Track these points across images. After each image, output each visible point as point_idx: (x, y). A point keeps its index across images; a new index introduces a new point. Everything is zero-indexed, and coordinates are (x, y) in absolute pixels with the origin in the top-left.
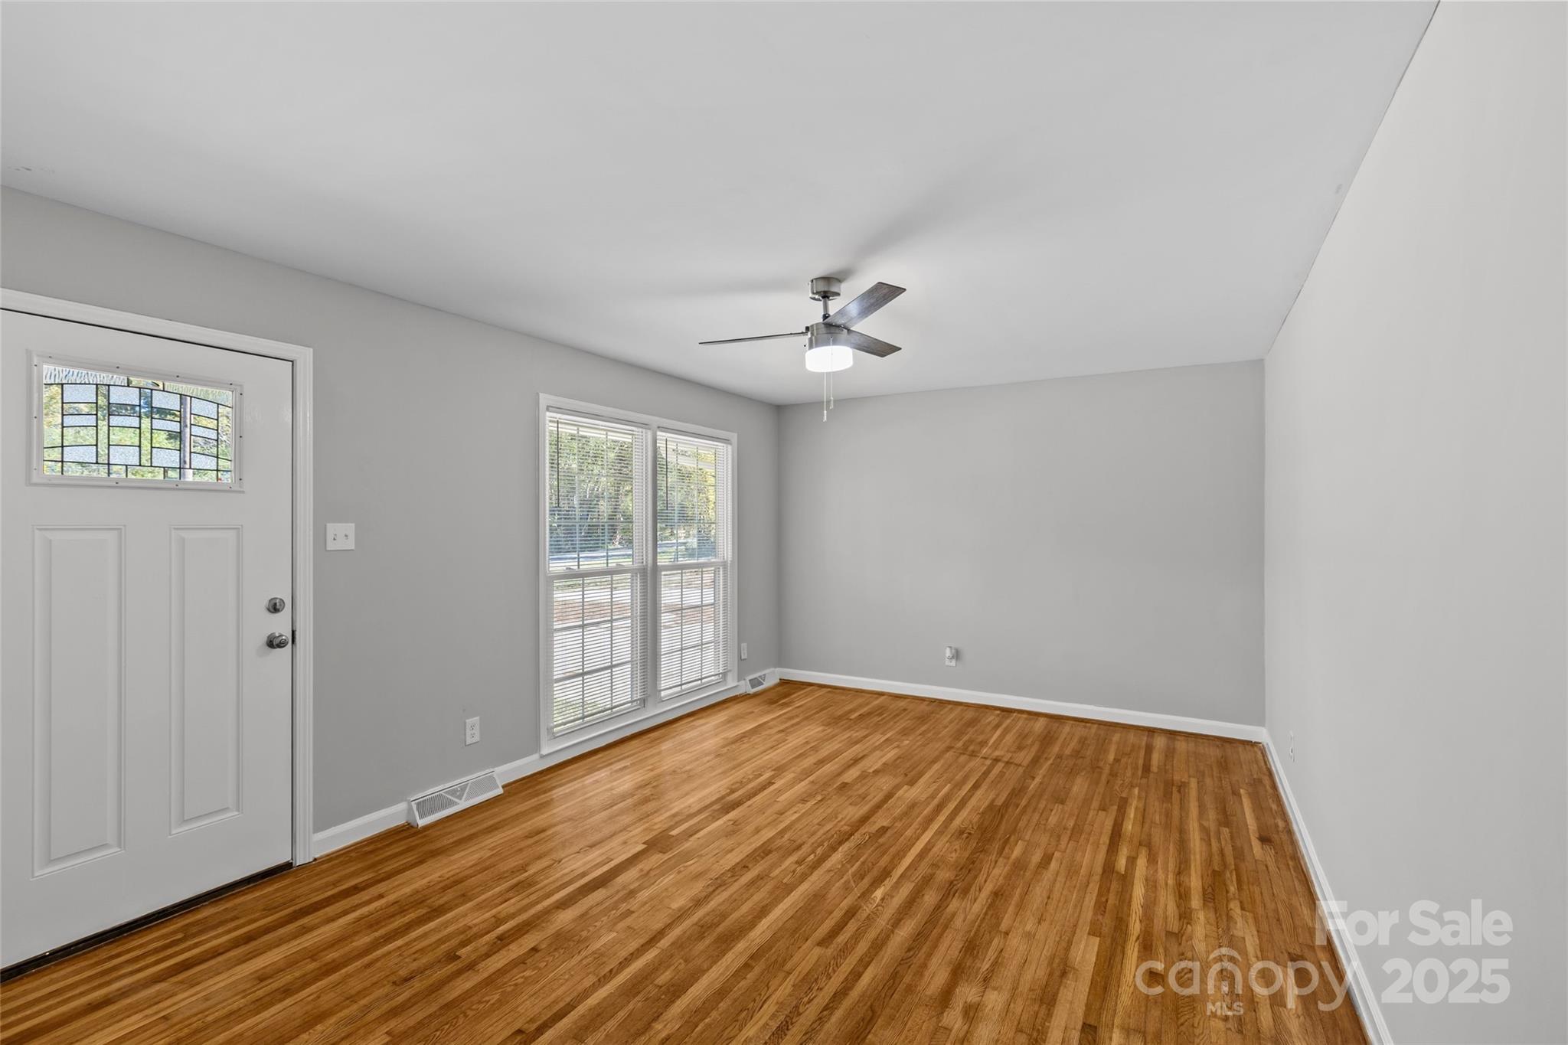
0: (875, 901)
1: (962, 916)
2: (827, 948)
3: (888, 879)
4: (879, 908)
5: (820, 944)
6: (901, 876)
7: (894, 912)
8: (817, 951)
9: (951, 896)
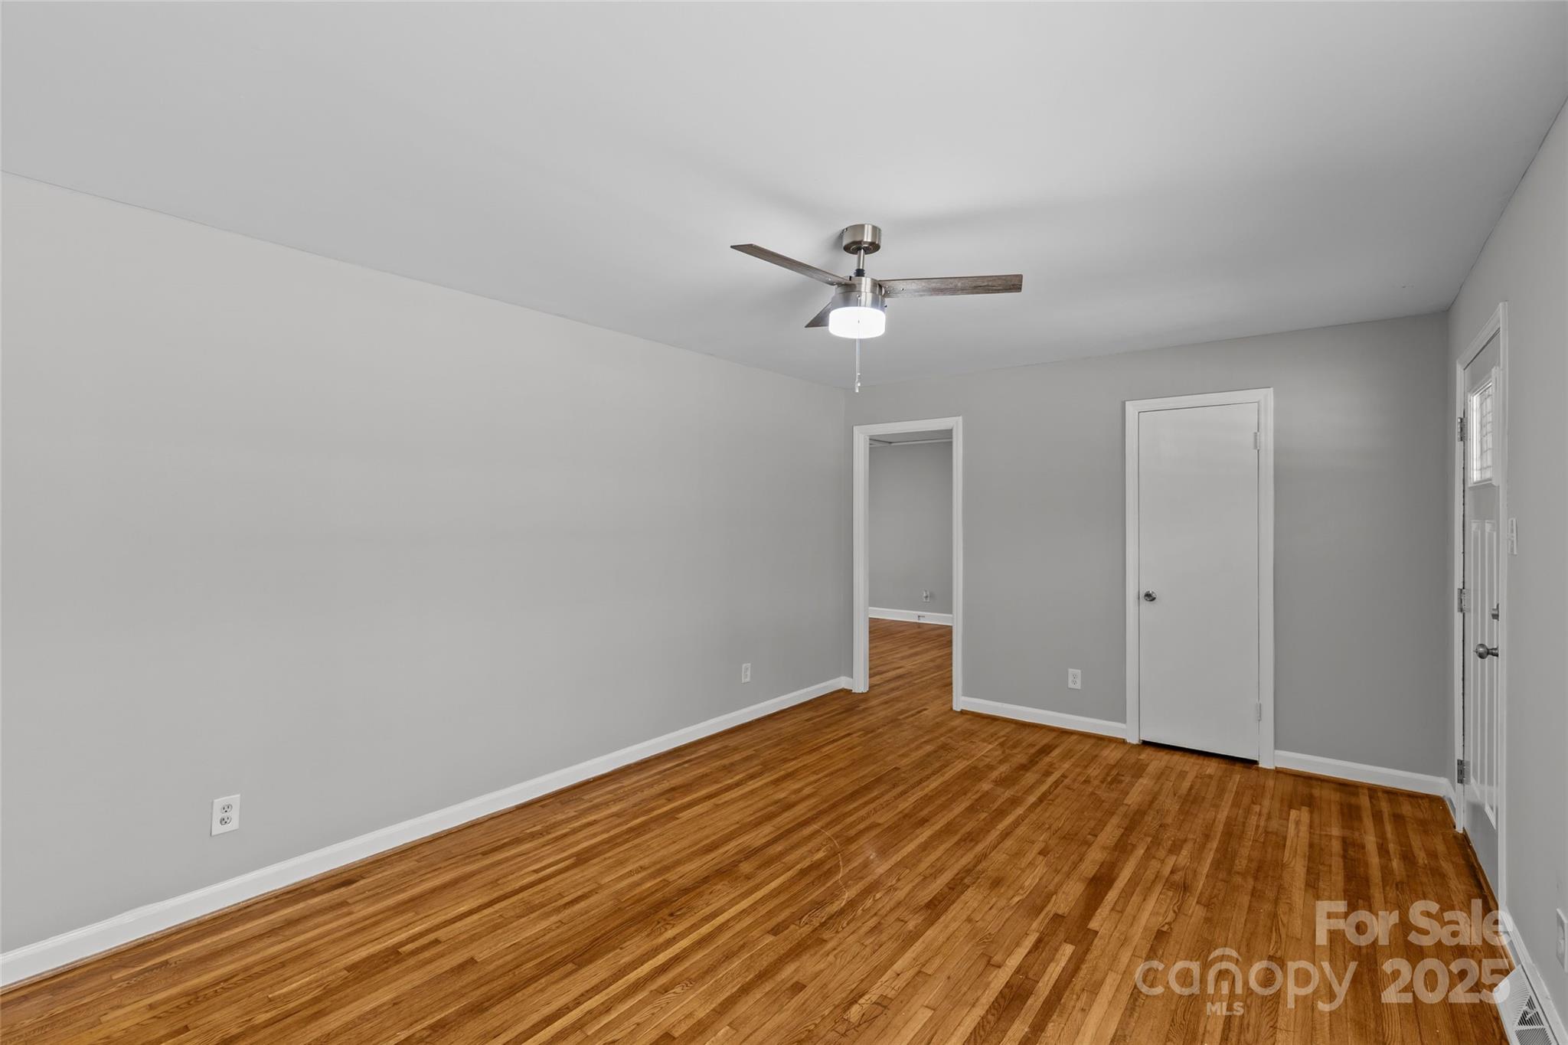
0: (827, 848)
1: (761, 834)
2: (873, 822)
3: (805, 867)
4: (824, 843)
5: (878, 825)
6: (791, 867)
7: (814, 840)
8: (881, 821)
9: (757, 848)
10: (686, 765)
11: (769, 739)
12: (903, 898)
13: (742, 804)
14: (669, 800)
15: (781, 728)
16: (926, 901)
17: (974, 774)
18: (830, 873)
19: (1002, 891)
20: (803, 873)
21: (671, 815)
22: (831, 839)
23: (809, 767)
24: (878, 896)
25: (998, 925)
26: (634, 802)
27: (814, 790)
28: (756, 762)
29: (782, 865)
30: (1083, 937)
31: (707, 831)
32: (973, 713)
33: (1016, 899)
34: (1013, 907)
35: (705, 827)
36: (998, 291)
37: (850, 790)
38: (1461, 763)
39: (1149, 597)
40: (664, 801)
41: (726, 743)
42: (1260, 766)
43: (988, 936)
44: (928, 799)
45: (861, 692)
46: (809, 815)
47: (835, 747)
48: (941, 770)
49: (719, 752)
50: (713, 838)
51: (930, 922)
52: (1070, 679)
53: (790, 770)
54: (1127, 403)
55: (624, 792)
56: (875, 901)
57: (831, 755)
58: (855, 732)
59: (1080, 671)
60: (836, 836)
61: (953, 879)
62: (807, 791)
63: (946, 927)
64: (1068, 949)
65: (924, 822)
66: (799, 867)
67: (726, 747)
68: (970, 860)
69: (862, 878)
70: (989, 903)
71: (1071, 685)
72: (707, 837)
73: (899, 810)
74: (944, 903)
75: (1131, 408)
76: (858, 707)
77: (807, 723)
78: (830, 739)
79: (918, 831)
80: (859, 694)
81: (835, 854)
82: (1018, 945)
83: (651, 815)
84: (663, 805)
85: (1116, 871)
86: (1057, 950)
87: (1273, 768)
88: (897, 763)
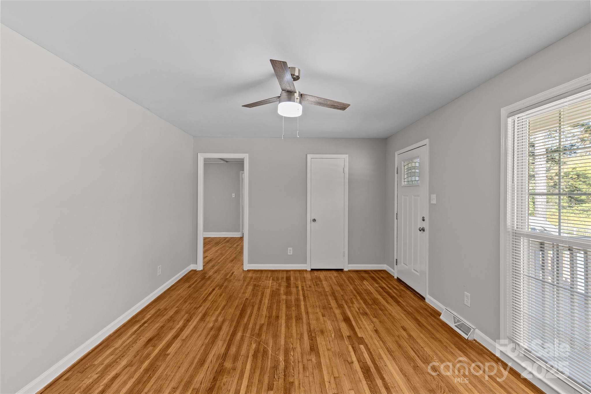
0: (254, 342)
1: (219, 346)
2: (260, 324)
3: (253, 354)
4: (251, 340)
5: (263, 324)
6: (248, 357)
7: (245, 340)
8: (263, 322)
9: (224, 354)
10: (146, 325)
11: (178, 300)
12: (301, 351)
13: (196, 335)
14: (155, 346)
15: (180, 294)
16: (309, 348)
17: (275, 294)
18: (265, 352)
19: (326, 334)
20: (255, 356)
21: (163, 353)
22: (251, 337)
23: (210, 308)
24: (292, 353)
25: (337, 347)
26: (133, 354)
27: (223, 318)
28: (183, 313)
29: (243, 357)
30: (361, 341)
31: (191, 355)
32: (253, 270)
33: (333, 335)
34: (335, 339)
35: (188, 353)
36: (338, 109)
37: (238, 313)
38: (397, 260)
39: (314, 220)
40: (150, 348)
41: (157, 307)
42: (344, 270)
43: (339, 353)
44: (270, 308)
45: (201, 270)
46: (232, 330)
47: (213, 296)
48: (263, 296)
49: (158, 313)
50: (198, 357)
51: (318, 355)
52: (289, 251)
53: (203, 312)
54: (308, 155)
55: (120, 351)
56: (293, 356)
57: (215, 300)
58: (216, 288)
59: (292, 248)
60: (252, 335)
61: (309, 336)
62: (220, 319)
63: (324, 355)
64: (362, 347)
65: (277, 317)
66: (250, 355)
67: (159, 310)
68: (306, 327)
69: (279, 349)
70: (327, 341)
71: (289, 254)
72: (194, 358)
73: (264, 316)
74: (315, 347)
75: (309, 157)
76: (206, 276)
77: (190, 289)
78: (207, 293)
79: (279, 322)
80: (200, 271)
81: (259, 343)
82: (349, 352)
83: (151, 358)
84: (153, 351)
85: (347, 315)
86: (360, 349)
87: (348, 270)
88: (245, 296)
